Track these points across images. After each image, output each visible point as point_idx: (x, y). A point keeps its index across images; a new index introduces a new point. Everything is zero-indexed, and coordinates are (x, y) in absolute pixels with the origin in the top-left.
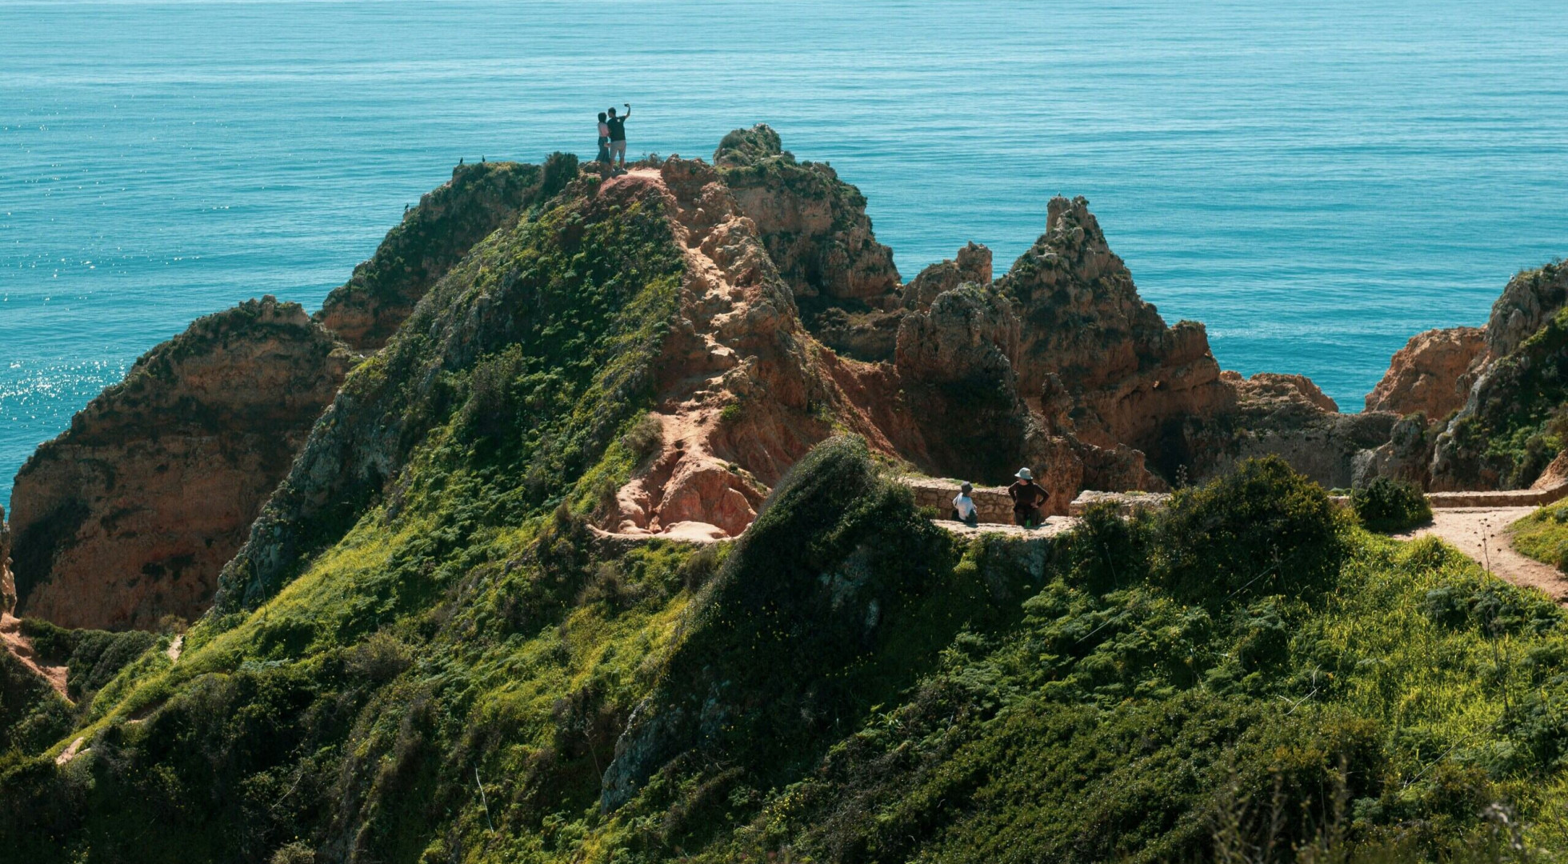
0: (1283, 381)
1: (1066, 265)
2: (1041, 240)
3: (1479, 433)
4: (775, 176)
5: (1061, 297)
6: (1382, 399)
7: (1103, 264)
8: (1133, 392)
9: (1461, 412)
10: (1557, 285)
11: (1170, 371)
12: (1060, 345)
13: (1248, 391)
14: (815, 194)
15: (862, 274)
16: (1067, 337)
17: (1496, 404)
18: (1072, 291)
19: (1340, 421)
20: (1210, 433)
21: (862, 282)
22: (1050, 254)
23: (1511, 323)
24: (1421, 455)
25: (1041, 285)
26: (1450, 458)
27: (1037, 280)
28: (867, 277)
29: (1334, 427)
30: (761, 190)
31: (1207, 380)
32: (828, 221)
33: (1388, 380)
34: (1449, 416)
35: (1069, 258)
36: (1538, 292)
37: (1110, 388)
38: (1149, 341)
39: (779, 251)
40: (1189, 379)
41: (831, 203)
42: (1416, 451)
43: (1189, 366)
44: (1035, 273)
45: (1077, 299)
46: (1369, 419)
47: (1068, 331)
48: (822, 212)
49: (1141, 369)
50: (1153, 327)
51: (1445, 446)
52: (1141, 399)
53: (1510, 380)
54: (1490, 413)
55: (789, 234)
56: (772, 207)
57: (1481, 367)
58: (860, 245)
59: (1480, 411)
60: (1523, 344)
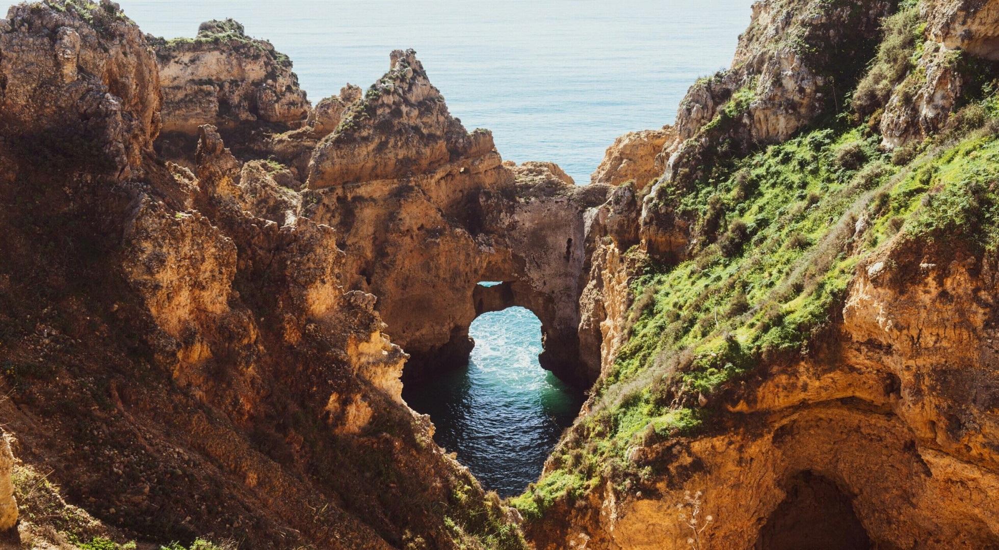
0: (541, 166)
1: (401, 91)
2: (385, 76)
3: (674, 195)
4: (226, 44)
5: (397, 113)
6: (600, 176)
7: (426, 93)
8: (447, 175)
9: (660, 179)
10: (724, 86)
11: (470, 161)
12: (396, 144)
13: (519, 173)
14: (253, 56)
15: (286, 107)
16: (401, 139)
17: (685, 172)
18: (404, 109)
19: (576, 191)
20: (496, 200)
21: (286, 111)
22: (390, 85)
23: (693, 114)
24: (632, 211)
25: (383, 105)
26: (654, 213)
27: (380, 102)
28: (289, 109)
29: (572, 195)
30: (217, 53)
31: (494, 166)
32: (262, 73)
33: (604, 164)
34: (651, 182)
35: (402, 88)
36: (711, 91)
37: (430, 172)
38: (456, 142)
39: (230, 92)
40: (483, 165)
41: (264, 62)
42: (629, 209)
43: (482, 158)
44: (379, 97)
45: (407, 114)
46: (593, 189)
47: (401, 135)
48: (259, 68)
49: (451, 161)
50: (459, 133)
51: (651, 205)
52: (452, 179)
53: (695, 155)
54: (681, 179)
55: (236, 81)
56: (225, 64)
57: (672, 147)
58: (284, 89)
59: (674, 178)
60: (703, 129)
